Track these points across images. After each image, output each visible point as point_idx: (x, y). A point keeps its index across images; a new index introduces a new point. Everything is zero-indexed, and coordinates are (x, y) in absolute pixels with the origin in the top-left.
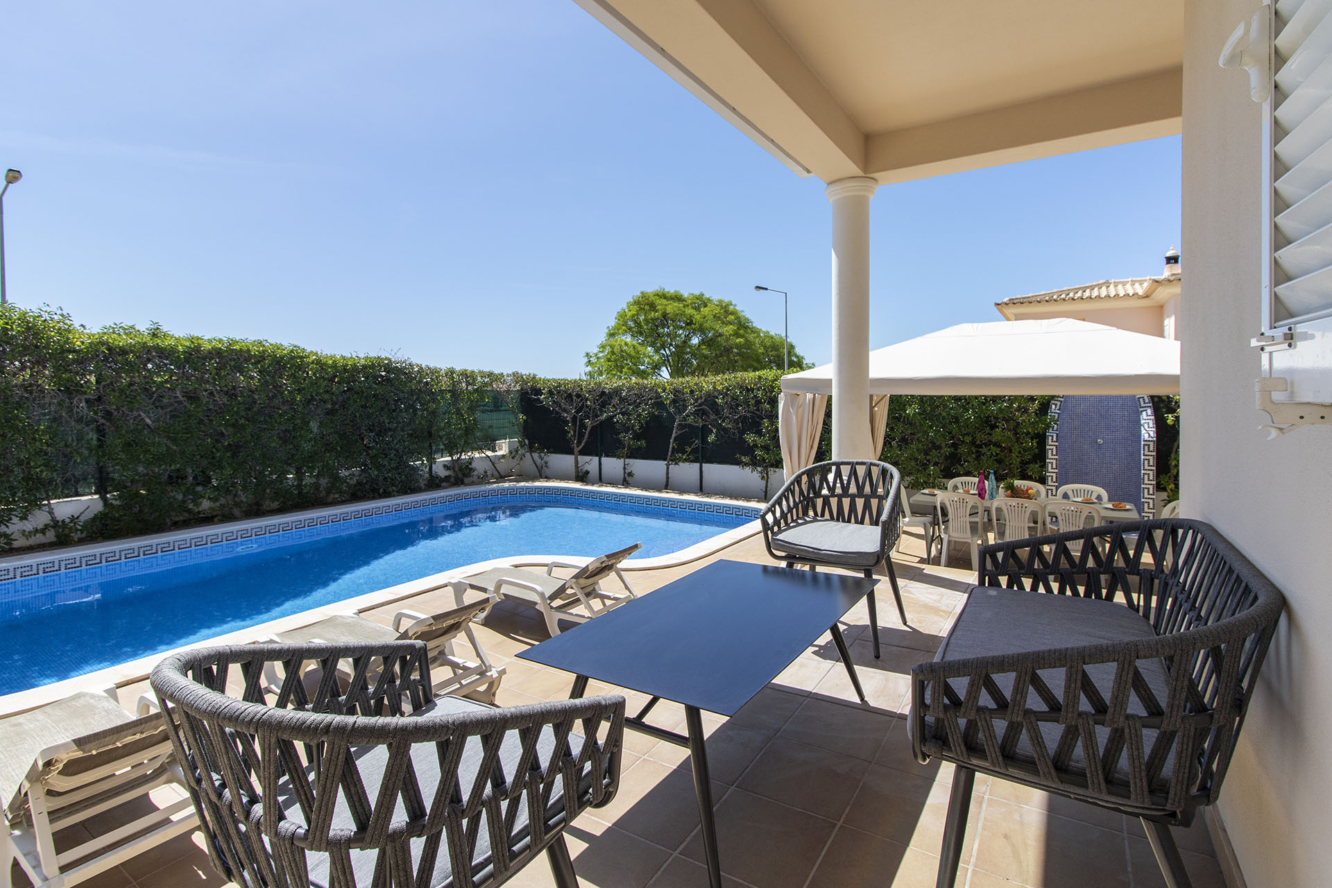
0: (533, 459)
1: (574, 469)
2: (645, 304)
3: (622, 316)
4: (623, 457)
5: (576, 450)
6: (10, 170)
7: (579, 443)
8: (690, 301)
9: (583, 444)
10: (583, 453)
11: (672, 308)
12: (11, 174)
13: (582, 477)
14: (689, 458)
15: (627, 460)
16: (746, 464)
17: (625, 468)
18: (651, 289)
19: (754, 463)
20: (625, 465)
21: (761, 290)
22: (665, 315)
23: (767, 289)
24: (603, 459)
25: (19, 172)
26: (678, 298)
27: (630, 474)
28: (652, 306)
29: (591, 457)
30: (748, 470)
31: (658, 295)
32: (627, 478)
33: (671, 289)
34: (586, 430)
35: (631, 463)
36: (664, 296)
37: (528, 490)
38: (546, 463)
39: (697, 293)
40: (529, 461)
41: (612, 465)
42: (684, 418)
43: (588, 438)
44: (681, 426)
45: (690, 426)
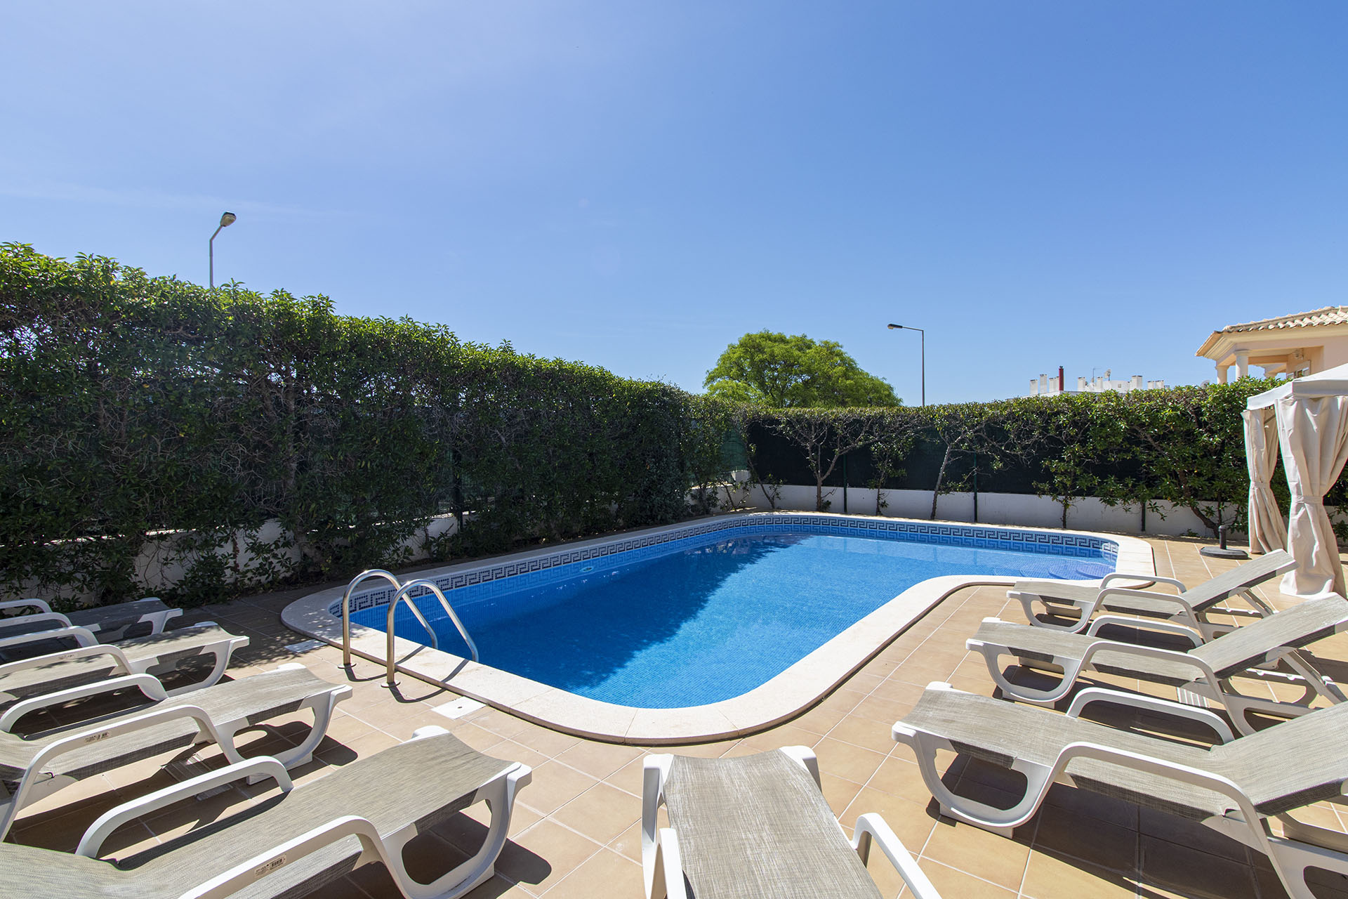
0: (764, 491)
1: (816, 500)
2: (752, 346)
3: (724, 359)
4: (876, 487)
5: (820, 481)
6: (226, 213)
7: (823, 473)
8: (793, 344)
9: (828, 474)
10: (826, 483)
11: (778, 349)
12: (227, 217)
13: (824, 506)
14: (965, 487)
15: (882, 491)
16: (1044, 493)
17: (879, 498)
18: (755, 332)
19: (1054, 491)
20: (879, 495)
21: (895, 329)
22: (772, 355)
23: (901, 327)
24: (849, 489)
25: (234, 215)
26: (782, 340)
27: (884, 505)
28: (760, 349)
29: (833, 488)
30: (1047, 499)
31: (763, 337)
32: (881, 509)
33: (775, 332)
34: (832, 460)
35: (886, 493)
36: (769, 338)
37: (784, 520)
38: (778, 494)
39: (799, 335)
40: (757, 492)
41: (859, 495)
42: (956, 444)
43: (835, 467)
44: (953, 454)
45: (963, 453)
